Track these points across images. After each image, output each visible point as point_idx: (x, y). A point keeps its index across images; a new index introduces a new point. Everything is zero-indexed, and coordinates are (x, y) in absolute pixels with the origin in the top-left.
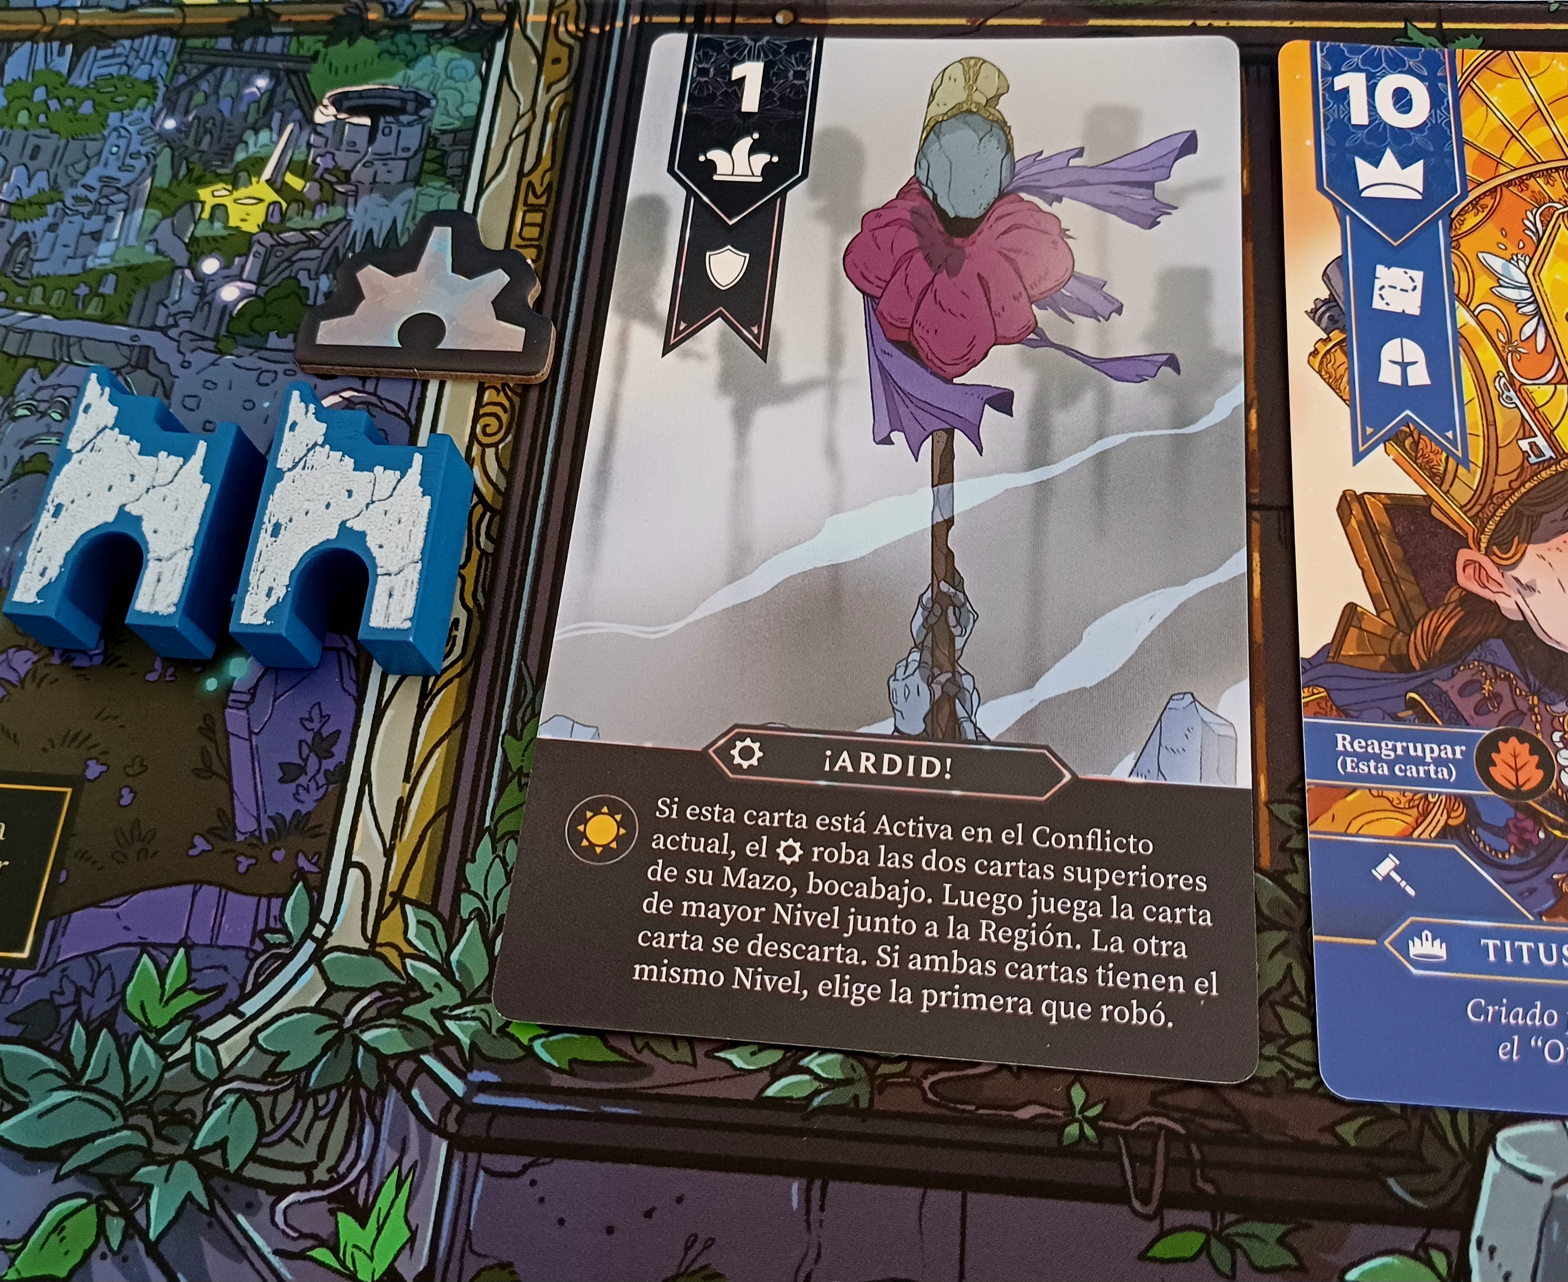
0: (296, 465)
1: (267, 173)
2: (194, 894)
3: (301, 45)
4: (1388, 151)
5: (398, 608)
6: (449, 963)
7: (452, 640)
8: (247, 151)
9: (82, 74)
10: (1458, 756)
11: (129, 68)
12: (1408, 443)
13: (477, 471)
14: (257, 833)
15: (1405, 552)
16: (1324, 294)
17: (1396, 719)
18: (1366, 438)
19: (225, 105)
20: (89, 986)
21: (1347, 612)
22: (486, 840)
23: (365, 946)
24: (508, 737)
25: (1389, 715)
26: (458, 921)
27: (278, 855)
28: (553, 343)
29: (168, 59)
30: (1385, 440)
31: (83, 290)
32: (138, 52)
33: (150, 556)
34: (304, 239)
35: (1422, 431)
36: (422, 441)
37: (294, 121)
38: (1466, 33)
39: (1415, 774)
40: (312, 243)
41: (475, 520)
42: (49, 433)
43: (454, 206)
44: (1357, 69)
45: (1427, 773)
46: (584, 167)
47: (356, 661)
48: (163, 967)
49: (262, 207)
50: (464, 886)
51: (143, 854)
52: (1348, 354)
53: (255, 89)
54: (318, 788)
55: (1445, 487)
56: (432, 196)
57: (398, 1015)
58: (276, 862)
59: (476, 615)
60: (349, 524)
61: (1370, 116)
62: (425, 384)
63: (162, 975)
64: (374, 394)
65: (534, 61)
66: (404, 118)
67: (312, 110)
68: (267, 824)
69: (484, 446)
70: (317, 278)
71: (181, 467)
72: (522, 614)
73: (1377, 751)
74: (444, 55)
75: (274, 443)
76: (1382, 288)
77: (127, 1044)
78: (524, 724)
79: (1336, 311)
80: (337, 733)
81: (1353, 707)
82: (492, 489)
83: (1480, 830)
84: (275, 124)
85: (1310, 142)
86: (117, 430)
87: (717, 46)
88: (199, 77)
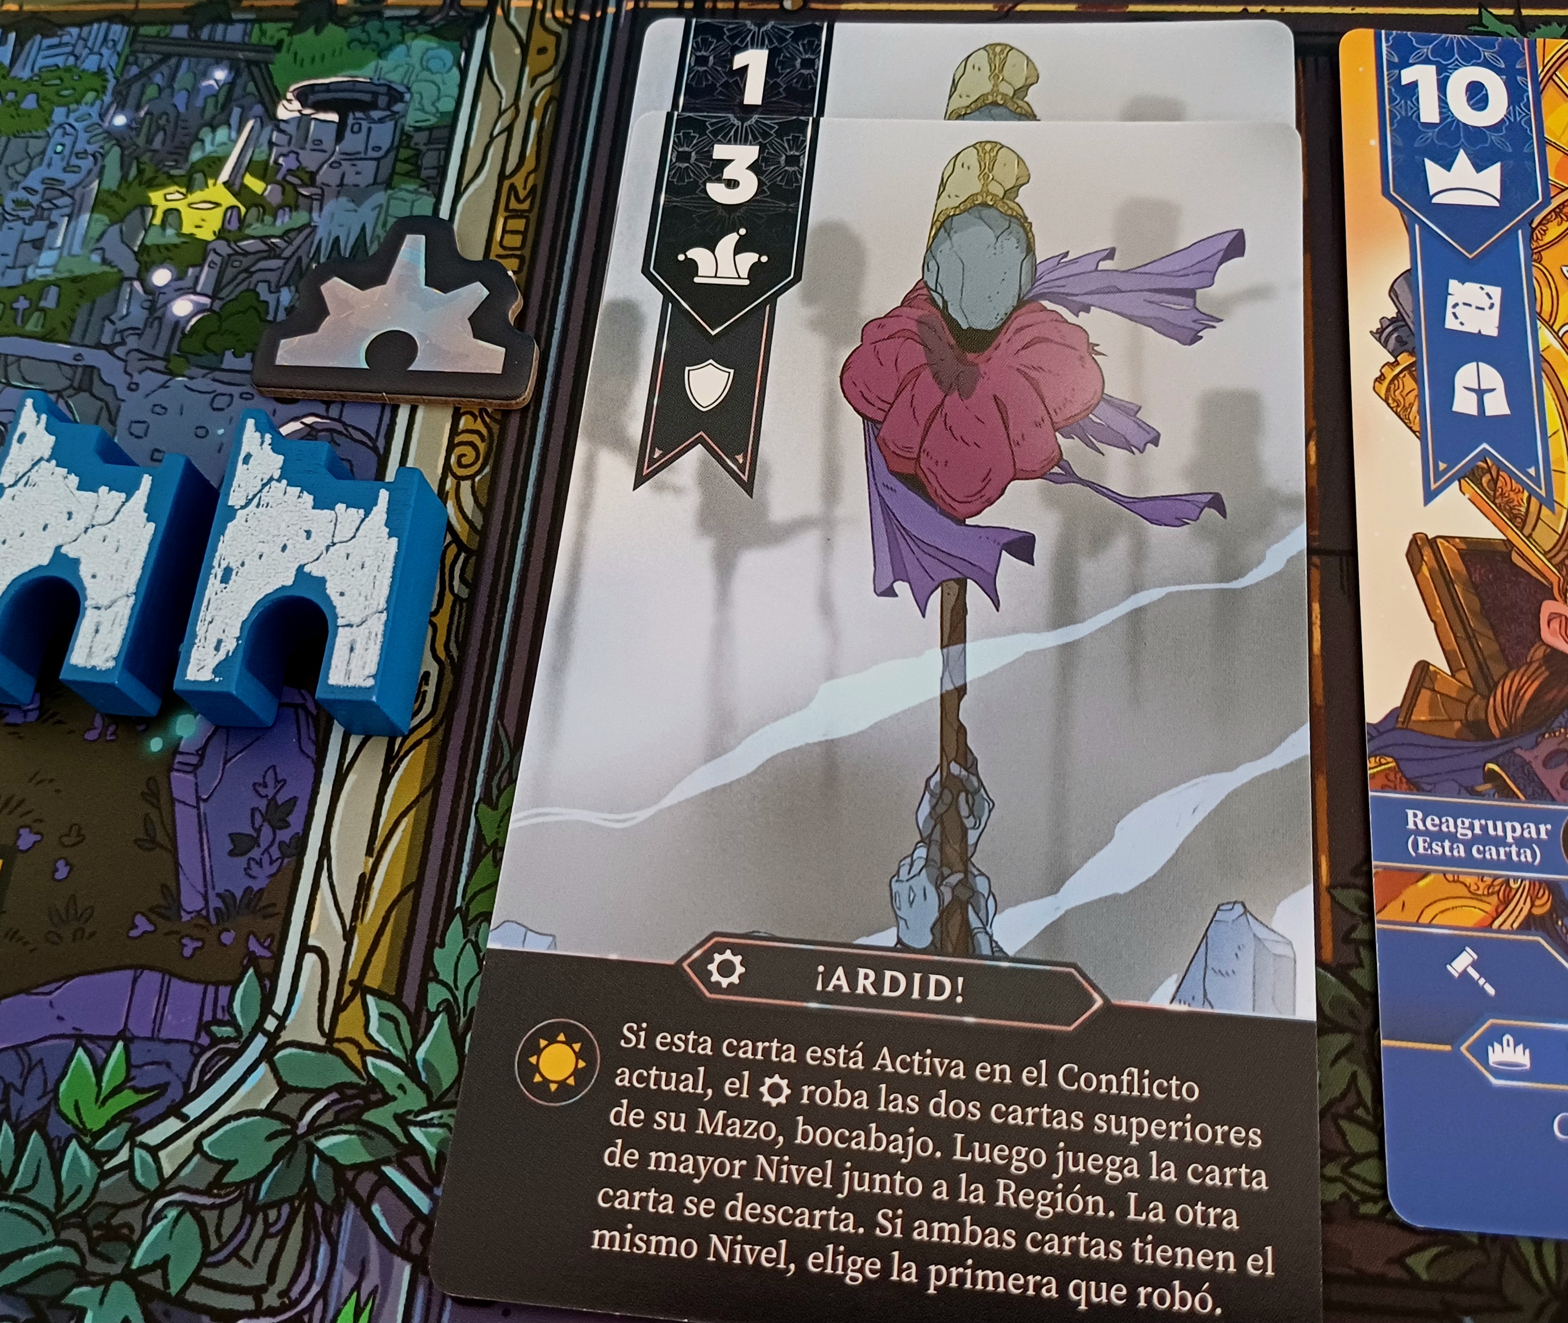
0: (249, 502)
1: (225, 175)
2: (135, 981)
3: (263, 33)
4: (1462, 152)
5: (361, 663)
6: (414, 1062)
7: (421, 696)
8: (203, 150)
9: (25, 64)
10: (1543, 836)
11: (77, 58)
12: (1485, 480)
13: (451, 506)
14: (204, 912)
15: (1482, 605)
16: (1391, 312)
17: (1473, 793)
18: (1438, 475)
19: (180, 100)
20: (18, 1084)
21: (1418, 672)
22: (457, 922)
23: (322, 1041)
24: (482, 806)
25: (1466, 788)
26: (424, 1014)
27: (227, 938)
28: (535, 364)
29: (119, 48)
30: (1459, 477)
31: (22, 304)
32: (86, 40)
33: (88, 603)
34: (264, 247)
35: (1500, 467)
36: (390, 476)
37: (255, 117)
38: (1547, 20)
39: (1495, 856)
40: (272, 252)
41: (448, 562)
43: (428, 212)
44: (1427, 61)
45: (1508, 855)
46: (572, 168)
47: (316, 719)
48: (99, 1063)
49: (219, 212)
50: (431, 974)
51: (79, 934)
52: (1418, 380)
53: (212, 82)
54: (272, 862)
55: (1527, 530)
56: (405, 200)
57: (357, 1120)
58: (225, 945)
59: (448, 668)
60: (307, 569)
61: (1441, 113)
62: (395, 409)
63: (99, 1071)
64: (339, 420)
65: (518, 51)
66: (376, 114)
67: (275, 106)
68: (215, 903)
69: (459, 479)
70: (278, 290)
71: (124, 504)
72: (500, 668)
73: (1452, 829)
74: (420, 44)
75: (227, 476)
76: (1456, 305)
77: (59, 1148)
78: (500, 792)
79: (1403, 332)
80: (293, 801)
81: (1424, 779)
82: (467, 526)
84: (234, 120)
85: (1375, 142)
86: (54, 462)
87: (717, 32)
88: (153, 68)
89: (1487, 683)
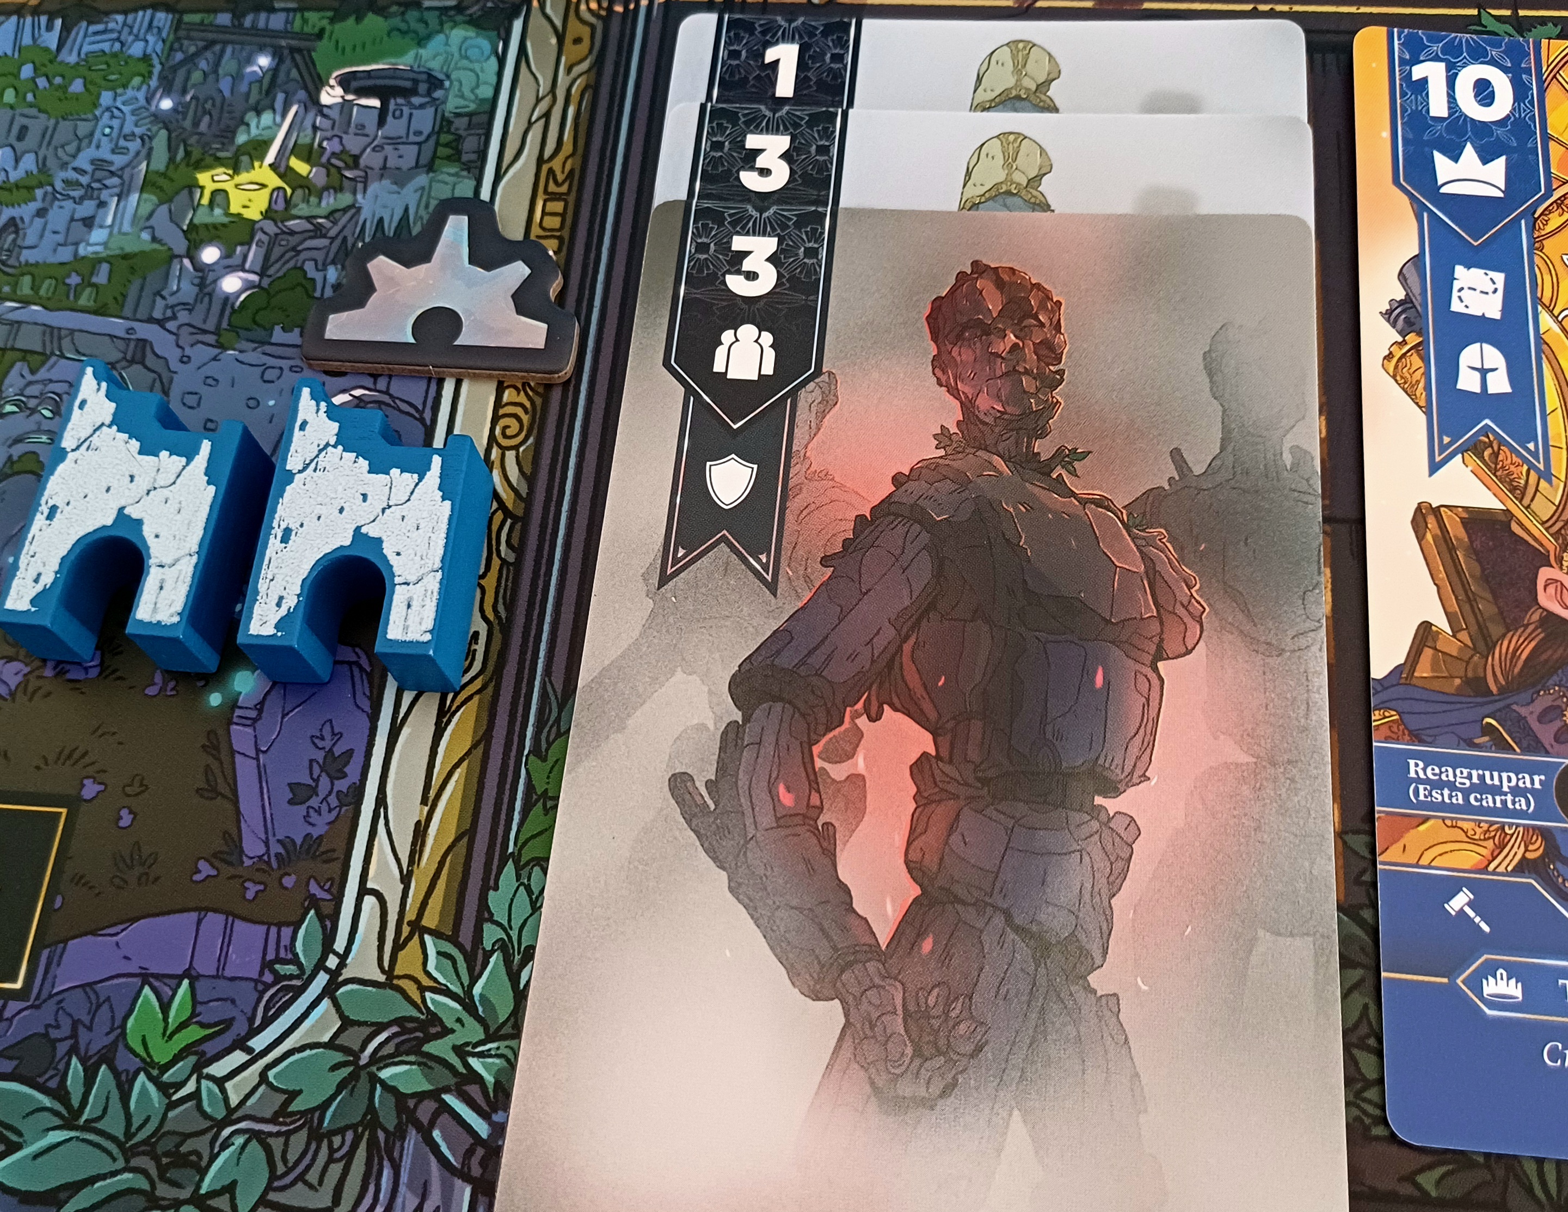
0: (306, 467)
1: (271, 157)
2: (199, 922)
3: (305, 21)
4: (1469, 146)
5: (417, 619)
6: (471, 997)
7: (471, 654)
8: (249, 132)
9: (71, 50)
10: (1537, 786)
11: (123, 44)
12: (1487, 453)
13: (496, 475)
14: (265, 858)
15: (1483, 570)
16: (1400, 294)
17: (1472, 745)
18: (1443, 448)
19: (225, 85)
20: (86, 1019)
21: (1421, 631)
22: (510, 868)
23: (382, 978)
24: (532, 757)
25: (1465, 741)
26: (480, 952)
27: (288, 881)
28: (576, 339)
29: (164, 35)
30: (1462, 450)
31: (74, 280)
32: (131, 27)
33: (151, 561)
34: (310, 227)
35: (1502, 442)
36: (438, 442)
37: (299, 102)
38: (1543, 21)
39: (1491, 804)
40: (318, 232)
41: (495, 528)
42: (39, 431)
43: (470, 194)
44: (1437, 59)
45: (1504, 803)
46: (608, 154)
47: (370, 676)
48: (166, 1000)
49: (265, 193)
50: (486, 915)
51: (144, 879)
52: (1425, 359)
53: (256, 68)
54: (330, 811)
55: (1526, 501)
56: (446, 183)
57: (417, 1051)
58: (286, 888)
59: (497, 628)
60: (364, 530)
61: (1449, 108)
62: (440, 382)
63: (165, 1007)
64: (387, 392)
65: (554, 41)
66: (416, 100)
67: (318, 91)
68: (276, 848)
69: (504, 449)
70: (324, 269)
71: (184, 468)
72: (546, 628)
73: (1451, 778)
74: (458, 34)
75: (282, 444)
76: (1461, 289)
77: (127, 1080)
78: (549, 745)
79: (1411, 313)
80: (350, 753)
81: (1428, 731)
82: (512, 494)
83: (1559, 865)
84: (279, 104)
85: (1384, 134)
86: (115, 428)
87: (749, 27)
88: (197, 54)
89: (1487, 645)
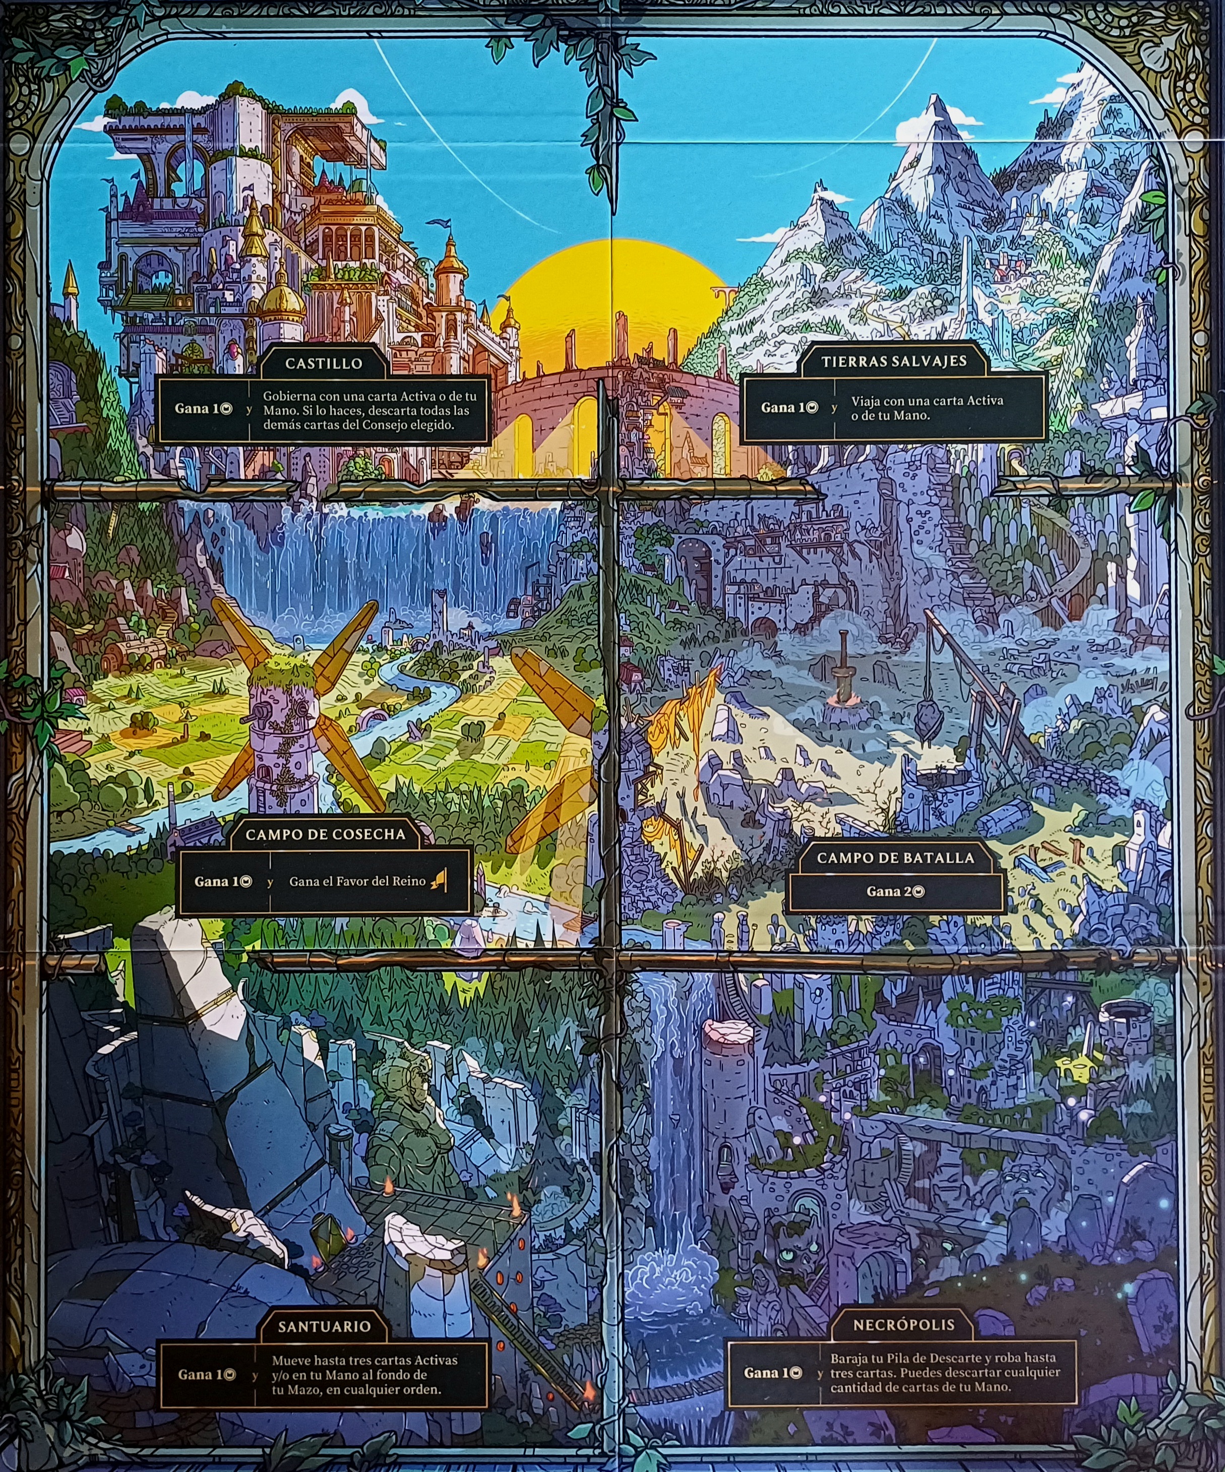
1: (1085, 1052)
3: (1083, 976)
8: (1073, 1039)
9: (981, 995)
11: (1003, 990)
19: (1056, 1012)
29: (1021, 985)
31: (1017, 1116)
32: (1005, 981)
34: (1109, 1086)
37: (1090, 1021)
40: (1113, 1088)
43: (1173, 1068)
49: (1087, 1069)
53: (1067, 1003)
56: (1163, 1061)
59: (1216, 1261)
64: (1157, 1162)
65: (1194, 983)
66: (1142, 1018)
67: (1097, 1015)
69: (1206, 1185)
70: (1121, 1106)
74: (1152, 981)
80: (1172, 1313)
82: (1212, 1204)
84: (1082, 1023)
88: (1038, 996)
